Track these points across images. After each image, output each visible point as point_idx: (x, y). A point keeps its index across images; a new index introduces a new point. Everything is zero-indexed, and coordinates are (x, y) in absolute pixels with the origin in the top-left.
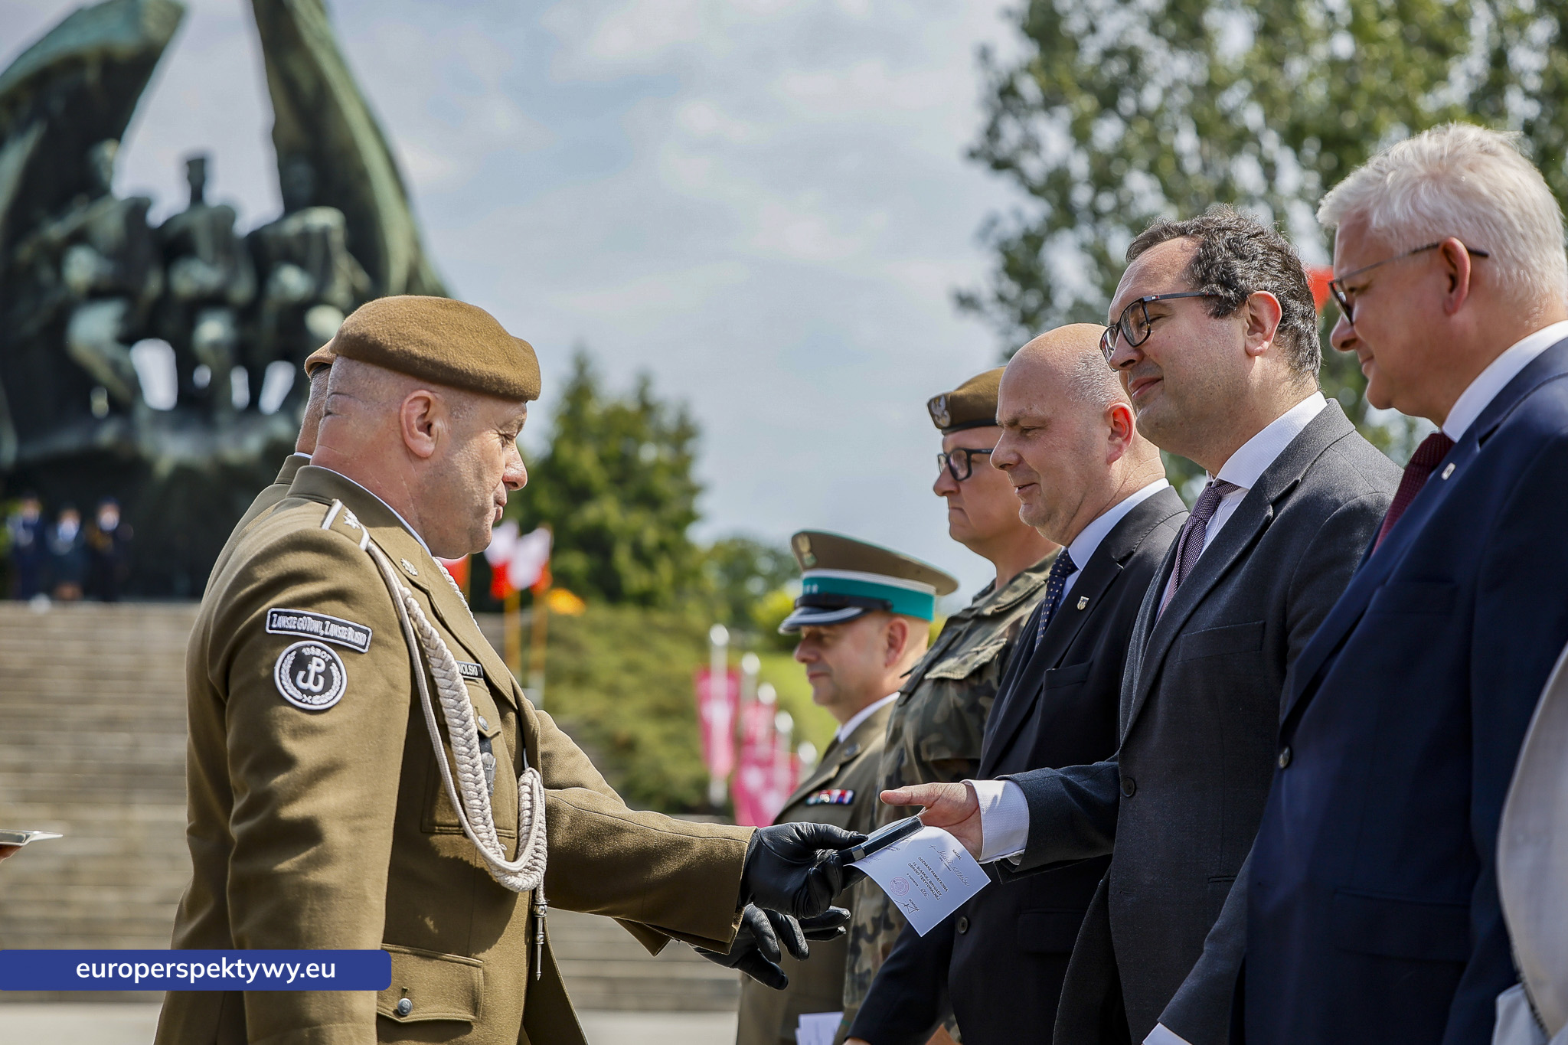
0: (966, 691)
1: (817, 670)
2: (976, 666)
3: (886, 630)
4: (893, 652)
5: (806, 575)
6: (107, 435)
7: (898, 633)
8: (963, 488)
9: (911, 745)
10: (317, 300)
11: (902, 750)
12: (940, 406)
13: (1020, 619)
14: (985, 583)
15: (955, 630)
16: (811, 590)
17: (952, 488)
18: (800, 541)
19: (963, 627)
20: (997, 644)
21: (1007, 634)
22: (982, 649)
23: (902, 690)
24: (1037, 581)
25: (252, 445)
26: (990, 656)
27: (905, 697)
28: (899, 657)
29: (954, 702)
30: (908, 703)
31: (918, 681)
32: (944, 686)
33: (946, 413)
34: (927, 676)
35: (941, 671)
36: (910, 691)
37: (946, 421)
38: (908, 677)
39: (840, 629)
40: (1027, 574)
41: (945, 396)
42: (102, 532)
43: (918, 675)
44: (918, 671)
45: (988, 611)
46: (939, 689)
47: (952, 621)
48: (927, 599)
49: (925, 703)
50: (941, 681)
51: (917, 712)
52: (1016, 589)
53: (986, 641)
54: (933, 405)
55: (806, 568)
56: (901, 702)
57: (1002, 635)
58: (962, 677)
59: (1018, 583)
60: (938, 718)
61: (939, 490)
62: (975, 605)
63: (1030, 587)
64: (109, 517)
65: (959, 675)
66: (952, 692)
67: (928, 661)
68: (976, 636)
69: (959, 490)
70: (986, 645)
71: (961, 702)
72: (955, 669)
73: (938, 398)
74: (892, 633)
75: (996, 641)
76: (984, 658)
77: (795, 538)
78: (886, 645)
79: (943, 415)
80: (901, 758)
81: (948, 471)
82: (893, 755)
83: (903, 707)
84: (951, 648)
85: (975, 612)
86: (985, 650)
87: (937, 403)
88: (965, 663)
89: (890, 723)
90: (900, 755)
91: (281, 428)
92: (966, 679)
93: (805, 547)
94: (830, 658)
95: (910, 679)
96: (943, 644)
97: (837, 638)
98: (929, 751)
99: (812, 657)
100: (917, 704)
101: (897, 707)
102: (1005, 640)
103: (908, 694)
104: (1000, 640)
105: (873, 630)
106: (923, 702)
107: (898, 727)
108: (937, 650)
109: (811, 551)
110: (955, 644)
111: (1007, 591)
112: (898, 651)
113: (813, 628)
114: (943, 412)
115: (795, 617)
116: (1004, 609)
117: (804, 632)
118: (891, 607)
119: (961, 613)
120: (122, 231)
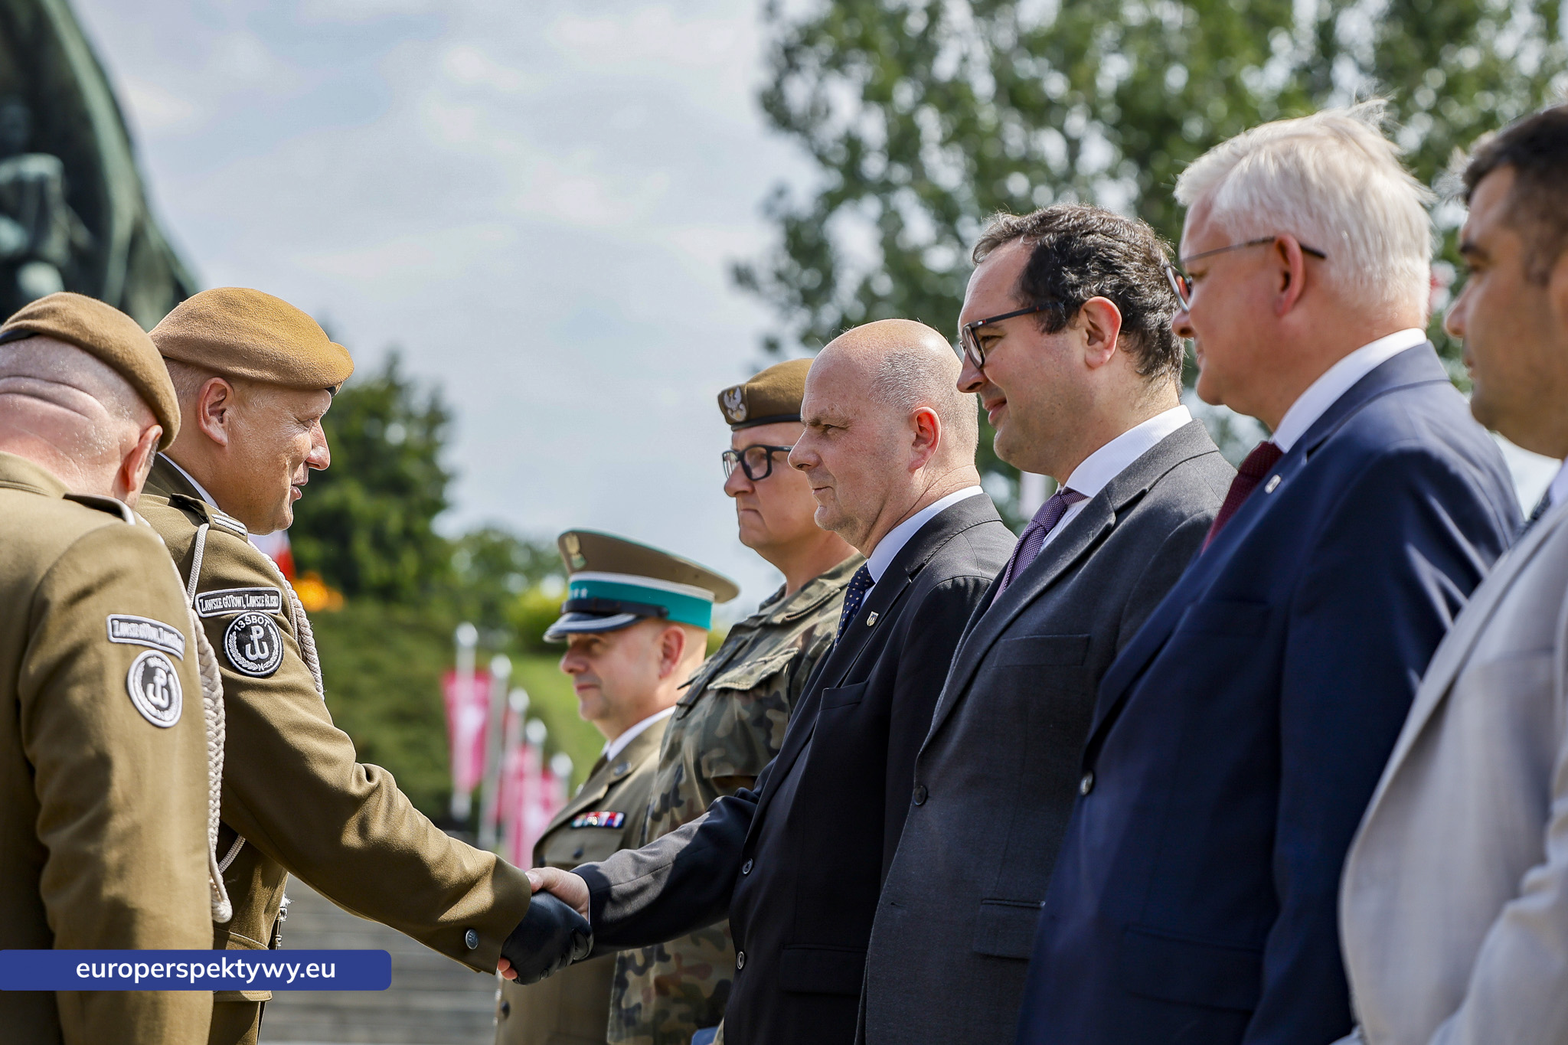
0: (752, 703)
1: (585, 682)
2: (764, 676)
3: (661, 639)
4: (668, 662)
5: (574, 578)
7: (674, 642)
8: (758, 488)
9: (691, 761)
11: (680, 766)
12: (734, 398)
13: (814, 627)
14: (773, 590)
15: (741, 639)
16: (579, 594)
17: (746, 488)
18: (568, 541)
19: (749, 636)
20: (787, 653)
21: (800, 643)
22: (770, 658)
23: (681, 702)
24: (832, 589)
26: (780, 666)
27: (684, 710)
28: (674, 668)
29: (739, 715)
30: (688, 715)
31: (700, 693)
32: (728, 697)
33: (742, 406)
34: (710, 686)
35: (726, 681)
36: (690, 703)
37: (740, 416)
38: (688, 688)
39: (612, 637)
40: (820, 580)
41: (741, 388)
43: (699, 686)
44: (700, 682)
45: (778, 619)
46: (723, 700)
47: (737, 628)
48: (706, 605)
49: (706, 716)
50: (725, 691)
51: (698, 725)
52: (809, 597)
53: (775, 650)
54: (726, 396)
55: (574, 571)
56: (680, 716)
57: (793, 644)
58: (748, 687)
59: (811, 590)
60: (720, 732)
61: (729, 490)
62: (763, 613)
63: (824, 595)
65: (746, 685)
66: (736, 704)
67: (710, 671)
68: (763, 646)
69: (753, 490)
70: (774, 654)
71: (746, 715)
72: (740, 679)
73: (734, 390)
74: (667, 642)
75: (786, 650)
76: (773, 667)
77: (562, 538)
78: (661, 655)
79: (738, 408)
80: (678, 775)
81: (741, 469)
82: (669, 771)
83: (681, 721)
84: (735, 658)
85: (763, 620)
86: (774, 658)
87: (731, 395)
88: (751, 673)
89: (665, 738)
90: (677, 772)
92: (752, 689)
93: (573, 547)
94: (599, 669)
95: (689, 691)
96: (727, 653)
97: (608, 647)
98: (710, 768)
99: (580, 668)
100: (697, 717)
101: (674, 720)
102: (796, 649)
103: (688, 706)
104: (791, 649)
105: (647, 638)
106: (704, 715)
107: (676, 741)
108: (720, 660)
109: (580, 552)
110: (740, 654)
111: (798, 599)
112: (674, 661)
113: (580, 636)
114: (738, 406)
115: (563, 623)
116: (795, 617)
117: (571, 639)
118: (667, 613)
119: (747, 621)
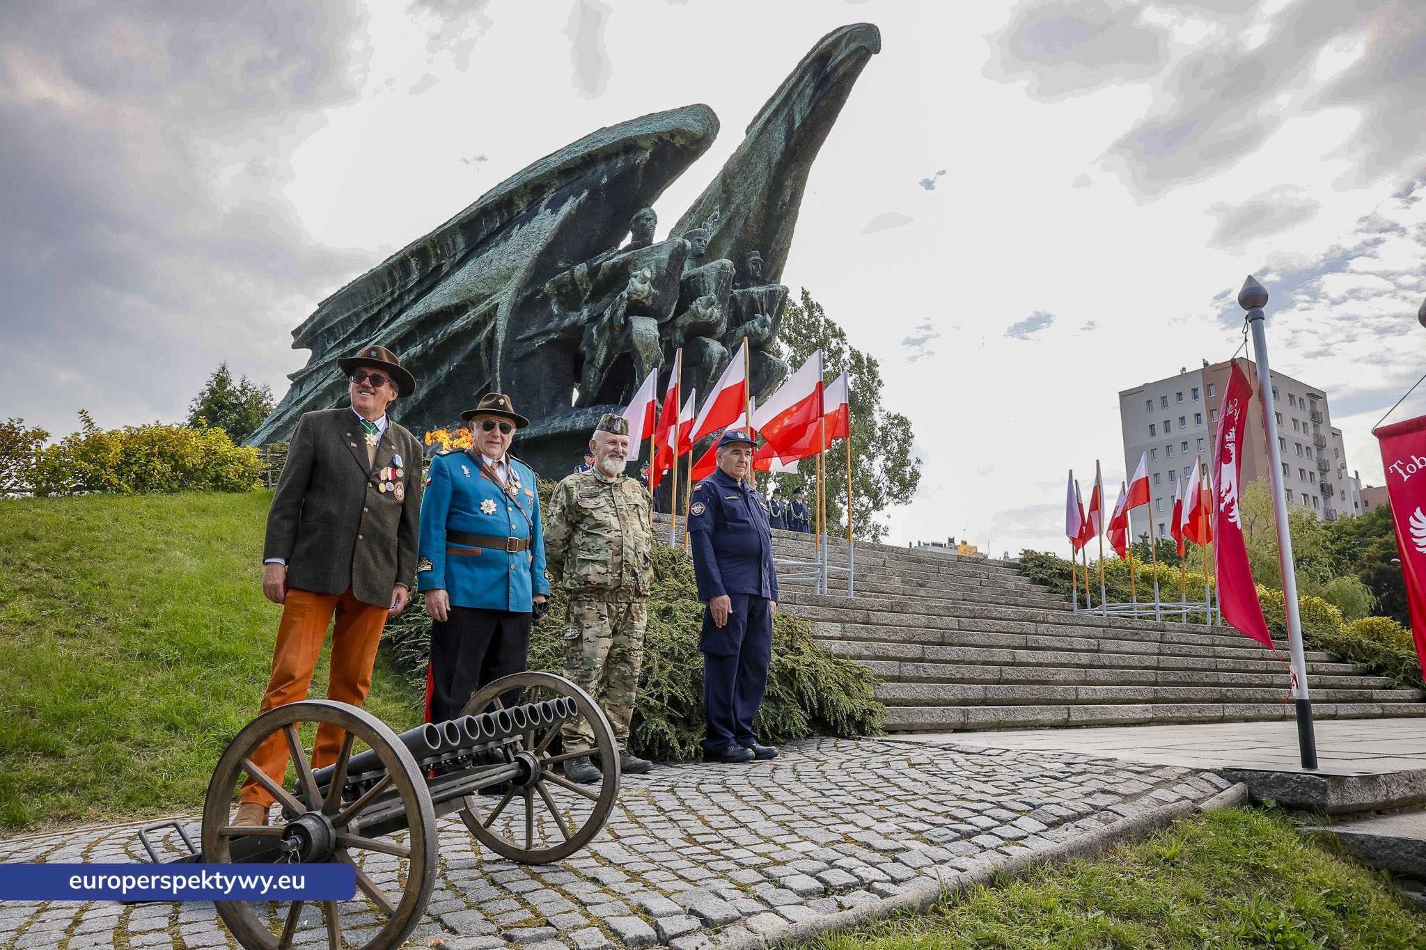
120: (669, 264)
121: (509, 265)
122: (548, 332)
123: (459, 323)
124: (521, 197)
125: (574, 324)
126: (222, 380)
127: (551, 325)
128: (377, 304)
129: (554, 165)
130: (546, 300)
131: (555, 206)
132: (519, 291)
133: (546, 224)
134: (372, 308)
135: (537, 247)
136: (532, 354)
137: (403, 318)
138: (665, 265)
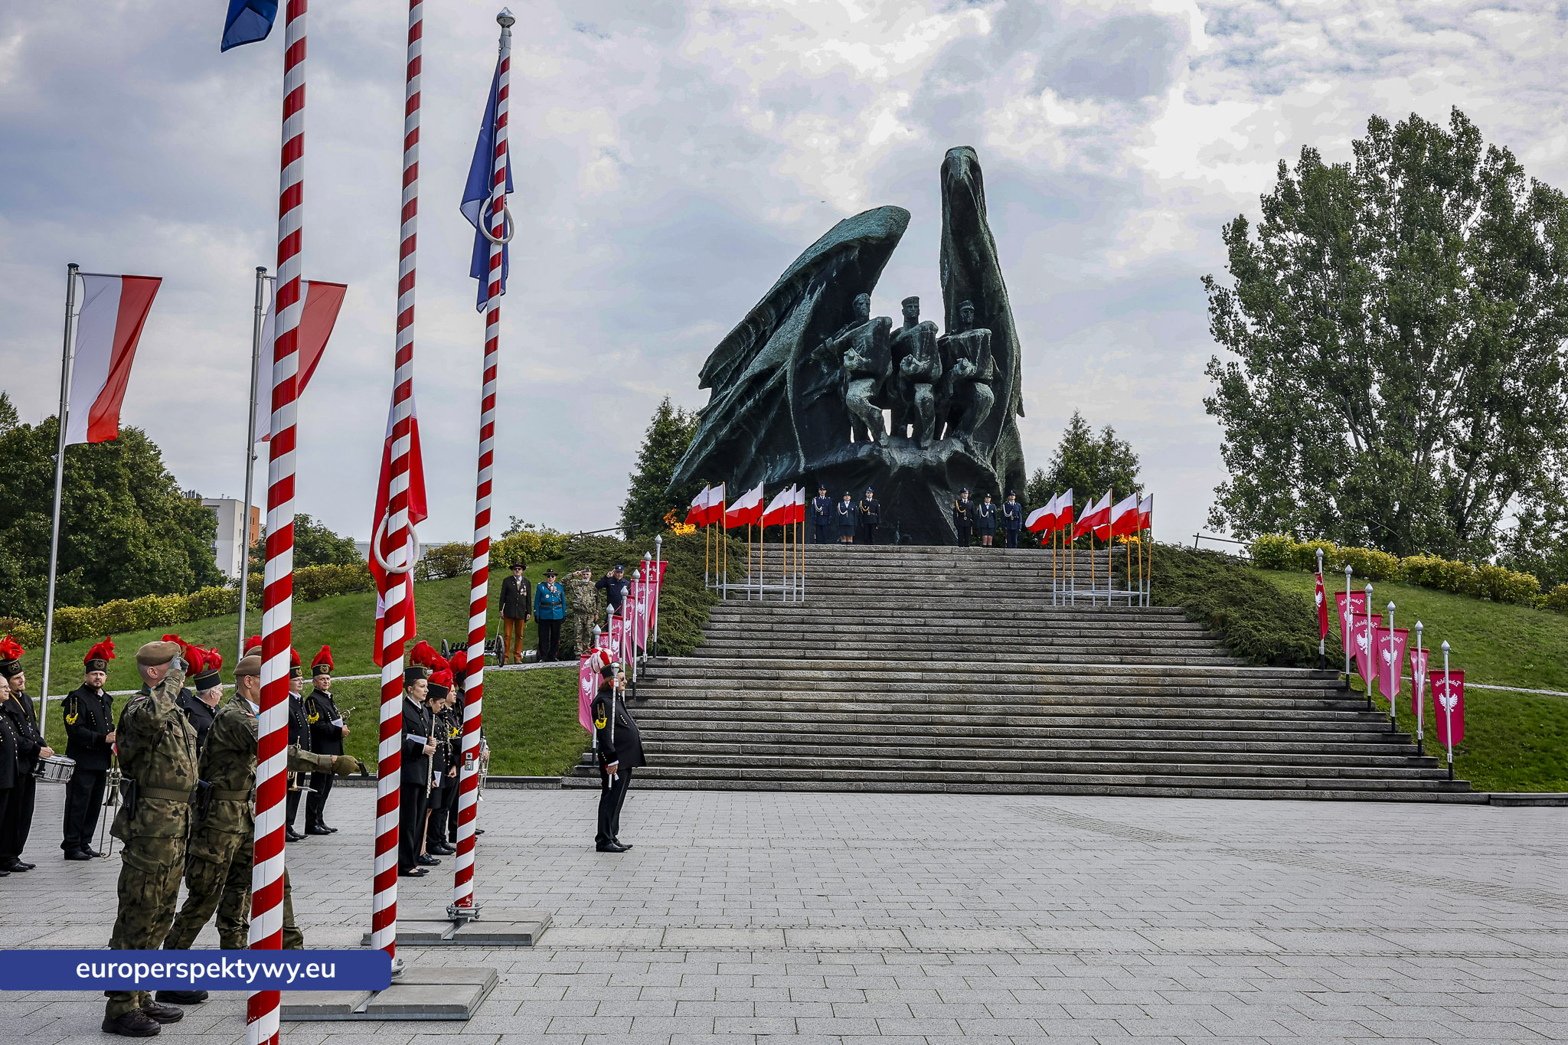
6: (863, 452)
10: (978, 378)
25: (944, 457)
42: (866, 503)
64: (870, 497)
91: (959, 447)
120: (874, 339)
121: (788, 341)
122: (820, 389)
123: (770, 384)
124: (798, 281)
125: (832, 383)
126: (665, 412)
127: (821, 384)
128: (738, 357)
129: (808, 260)
130: (817, 364)
131: (812, 293)
132: (796, 361)
133: (806, 308)
134: (736, 360)
135: (801, 327)
136: (813, 405)
137: (742, 377)
138: (871, 340)
